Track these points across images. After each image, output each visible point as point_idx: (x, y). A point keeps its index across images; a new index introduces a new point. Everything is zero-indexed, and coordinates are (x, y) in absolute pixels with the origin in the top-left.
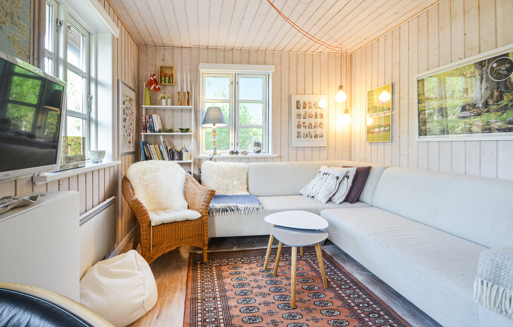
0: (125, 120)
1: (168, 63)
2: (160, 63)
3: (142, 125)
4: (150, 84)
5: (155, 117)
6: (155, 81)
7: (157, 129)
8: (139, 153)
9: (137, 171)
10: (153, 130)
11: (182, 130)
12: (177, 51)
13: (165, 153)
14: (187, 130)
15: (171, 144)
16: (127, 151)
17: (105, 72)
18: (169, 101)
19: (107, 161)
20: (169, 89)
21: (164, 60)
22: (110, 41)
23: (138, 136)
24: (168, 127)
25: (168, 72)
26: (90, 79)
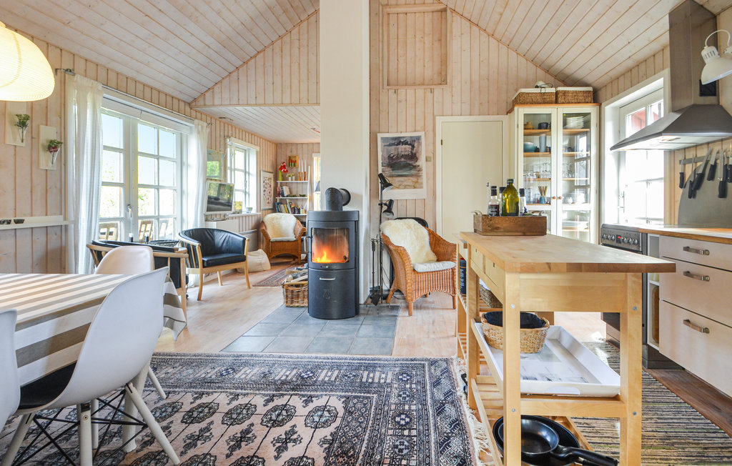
0: (265, 191)
1: (294, 153)
2: (289, 154)
3: (278, 193)
4: (281, 169)
5: (284, 187)
6: (284, 167)
7: (285, 195)
8: (275, 209)
9: (270, 218)
10: (283, 196)
11: (301, 196)
12: (299, 147)
13: (290, 209)
14: (304, 196)
15: (296, 204)
16: (267, 207)
17: (253, 168)
18: (294, 177)
19: (254, 212)
20: (294, 170)
21: (291, 152)
22: (255, 153)
23: (275, 200)
24: (294, 194)
25: (293, 159)
26: (246, 172)
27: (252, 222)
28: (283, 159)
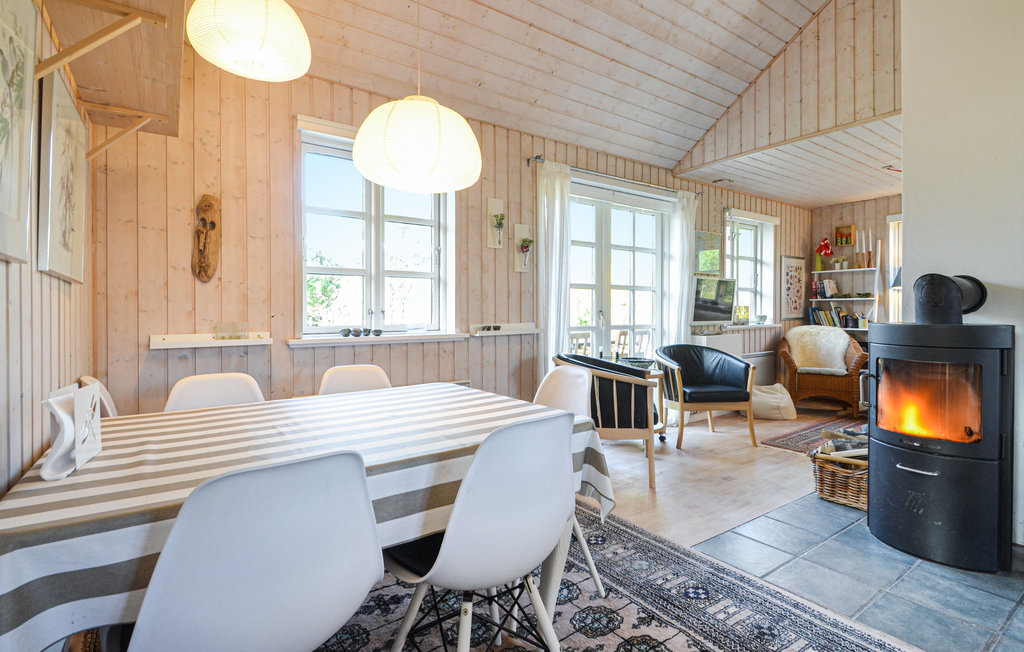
0: (789, 289)
1: (847, 220)
2: (836, 223)
3: (813, 291)
5: (826, 282)
6: (826, 246)
7: (828, 295)
8: (808, 318)
9: (799, 335)
10: (823, 295)
11: (860, 295)
12: (858, 208)
13: (836, 319)
14: (868, 295)
15: (850, 310)
16: (793, 316)
17: (768, 255)
18: (845, 264)
19: (769, 322)
20: (847, 250)
21: (841, 219)
22: (772, 229)
23: (808, 304)
24: (846, 291)
25: (845, 232)
26: (757, 261)
27: (765, 339)
28: (824, 233)
